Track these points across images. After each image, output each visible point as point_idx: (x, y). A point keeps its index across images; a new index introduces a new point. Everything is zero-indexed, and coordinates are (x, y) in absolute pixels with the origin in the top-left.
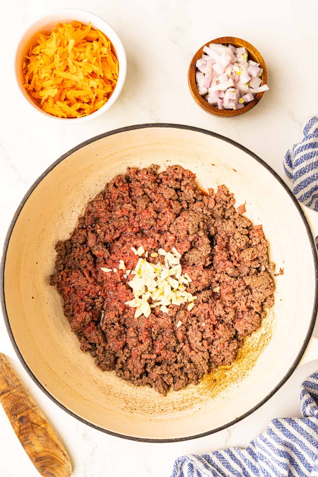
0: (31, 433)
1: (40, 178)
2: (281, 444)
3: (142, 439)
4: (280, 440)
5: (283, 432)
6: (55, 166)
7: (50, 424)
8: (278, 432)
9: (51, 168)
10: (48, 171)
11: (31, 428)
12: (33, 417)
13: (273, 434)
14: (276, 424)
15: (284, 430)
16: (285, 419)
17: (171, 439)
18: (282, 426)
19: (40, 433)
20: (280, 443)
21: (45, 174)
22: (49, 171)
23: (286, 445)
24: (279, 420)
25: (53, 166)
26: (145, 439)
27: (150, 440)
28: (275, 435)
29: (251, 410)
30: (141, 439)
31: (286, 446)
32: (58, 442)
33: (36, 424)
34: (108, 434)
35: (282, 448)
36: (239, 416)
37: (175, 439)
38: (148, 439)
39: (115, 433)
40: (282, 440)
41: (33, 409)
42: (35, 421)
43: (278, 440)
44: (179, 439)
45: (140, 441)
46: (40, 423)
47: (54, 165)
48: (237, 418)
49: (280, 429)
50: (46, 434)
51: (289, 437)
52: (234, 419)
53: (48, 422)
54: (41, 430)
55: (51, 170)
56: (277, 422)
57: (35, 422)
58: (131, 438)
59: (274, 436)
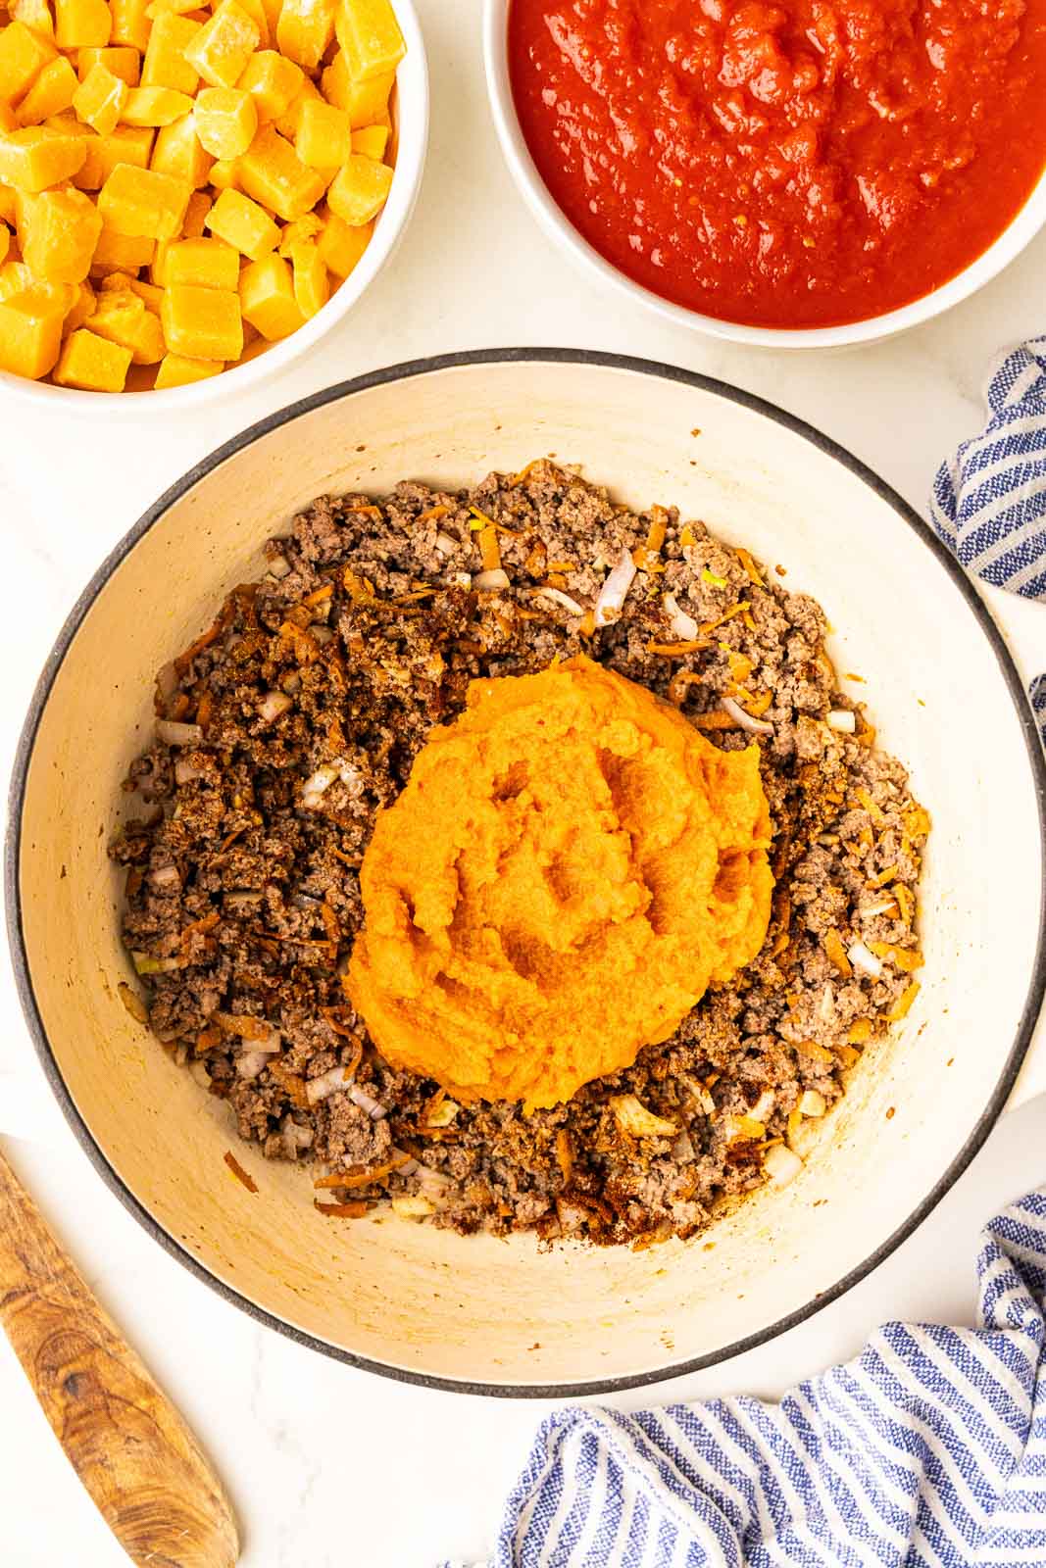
0: (102, 1428)
1: (111, 561)
2: (903, 1407)
3: (512, 1387)
4: (903, 1392)
5: (916, 1368)
6: (157, 517)
7: (166, 1399)
8: (897, 1366)
9: (146, 524)
10: (135, 537)
11: (103, 1412)
12: (110, 1376)
13: (883, 1370)
14: (894, 1340)
15: (918, 1360)
16: (925, 1326)
17: (609, 1381)
18: (914, 1348)
19: (134, 1428)
20: (900, 1403)
21: (126, 547)
22: (137, 534)
23: (918, 1410)
24: (909, 1329)
25: (151, 518)
26: (522, 1387)
27: (539, 1391)
28: (887, 1373)
29: (862, 1265)
30: (509, 1390)
31: (919, 1414)
32: (193, 1457)
33: (120, 1399)
34: (402, 1379)
35: (905, 1420)
36: (824, 1287)
37: (622, 1380)
38: (532, 1387)
39: (423, 1376)
40: (908, 1394)
41: (111, 1349)
42: (116, 1389)
43: (895, 1391)
44: (634, 1378)
45: (508, 1396)
46: (132, 1396)
47: (155, 513)
48: (818, 1296)
49: (906, 1357)
50: (153, 1432)
51: (932, 1386)
52: (809, 1298)
53: (160, 1393)
54: (136, 1418)
55: (147, 529)
56: (897, 1333)
57: (118, 1393)
58: (475, 1388)
59: (884, 1376)
